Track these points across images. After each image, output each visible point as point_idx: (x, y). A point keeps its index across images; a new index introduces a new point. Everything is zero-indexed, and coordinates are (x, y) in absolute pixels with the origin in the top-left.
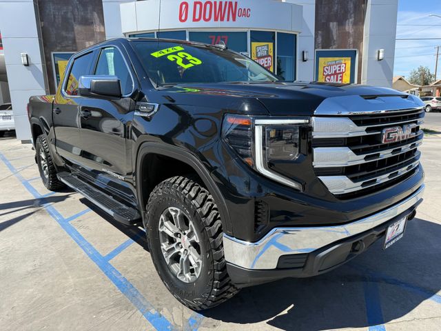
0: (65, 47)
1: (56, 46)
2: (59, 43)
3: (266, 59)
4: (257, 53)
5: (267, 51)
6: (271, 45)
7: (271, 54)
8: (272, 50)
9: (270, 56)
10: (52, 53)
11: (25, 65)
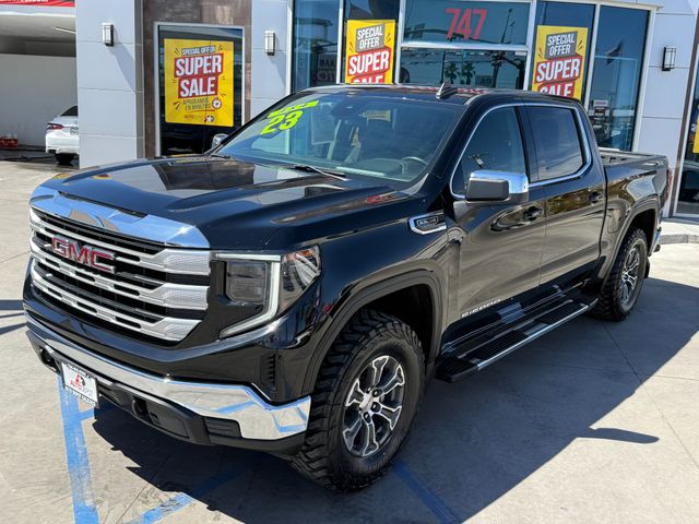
0: (179, 13)
1: (164, 11)
2: (171, 6)
3: (567, 62)
4: (548, 48)
5: (573, 46)
6: (583, 32)
7: (582, 52)
8: (584, 44)
9: (577, 56)
10: (157, 24)
11: (107, 45)
